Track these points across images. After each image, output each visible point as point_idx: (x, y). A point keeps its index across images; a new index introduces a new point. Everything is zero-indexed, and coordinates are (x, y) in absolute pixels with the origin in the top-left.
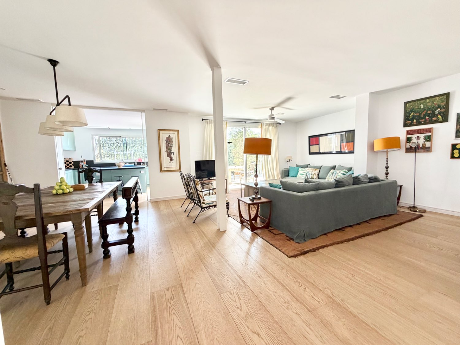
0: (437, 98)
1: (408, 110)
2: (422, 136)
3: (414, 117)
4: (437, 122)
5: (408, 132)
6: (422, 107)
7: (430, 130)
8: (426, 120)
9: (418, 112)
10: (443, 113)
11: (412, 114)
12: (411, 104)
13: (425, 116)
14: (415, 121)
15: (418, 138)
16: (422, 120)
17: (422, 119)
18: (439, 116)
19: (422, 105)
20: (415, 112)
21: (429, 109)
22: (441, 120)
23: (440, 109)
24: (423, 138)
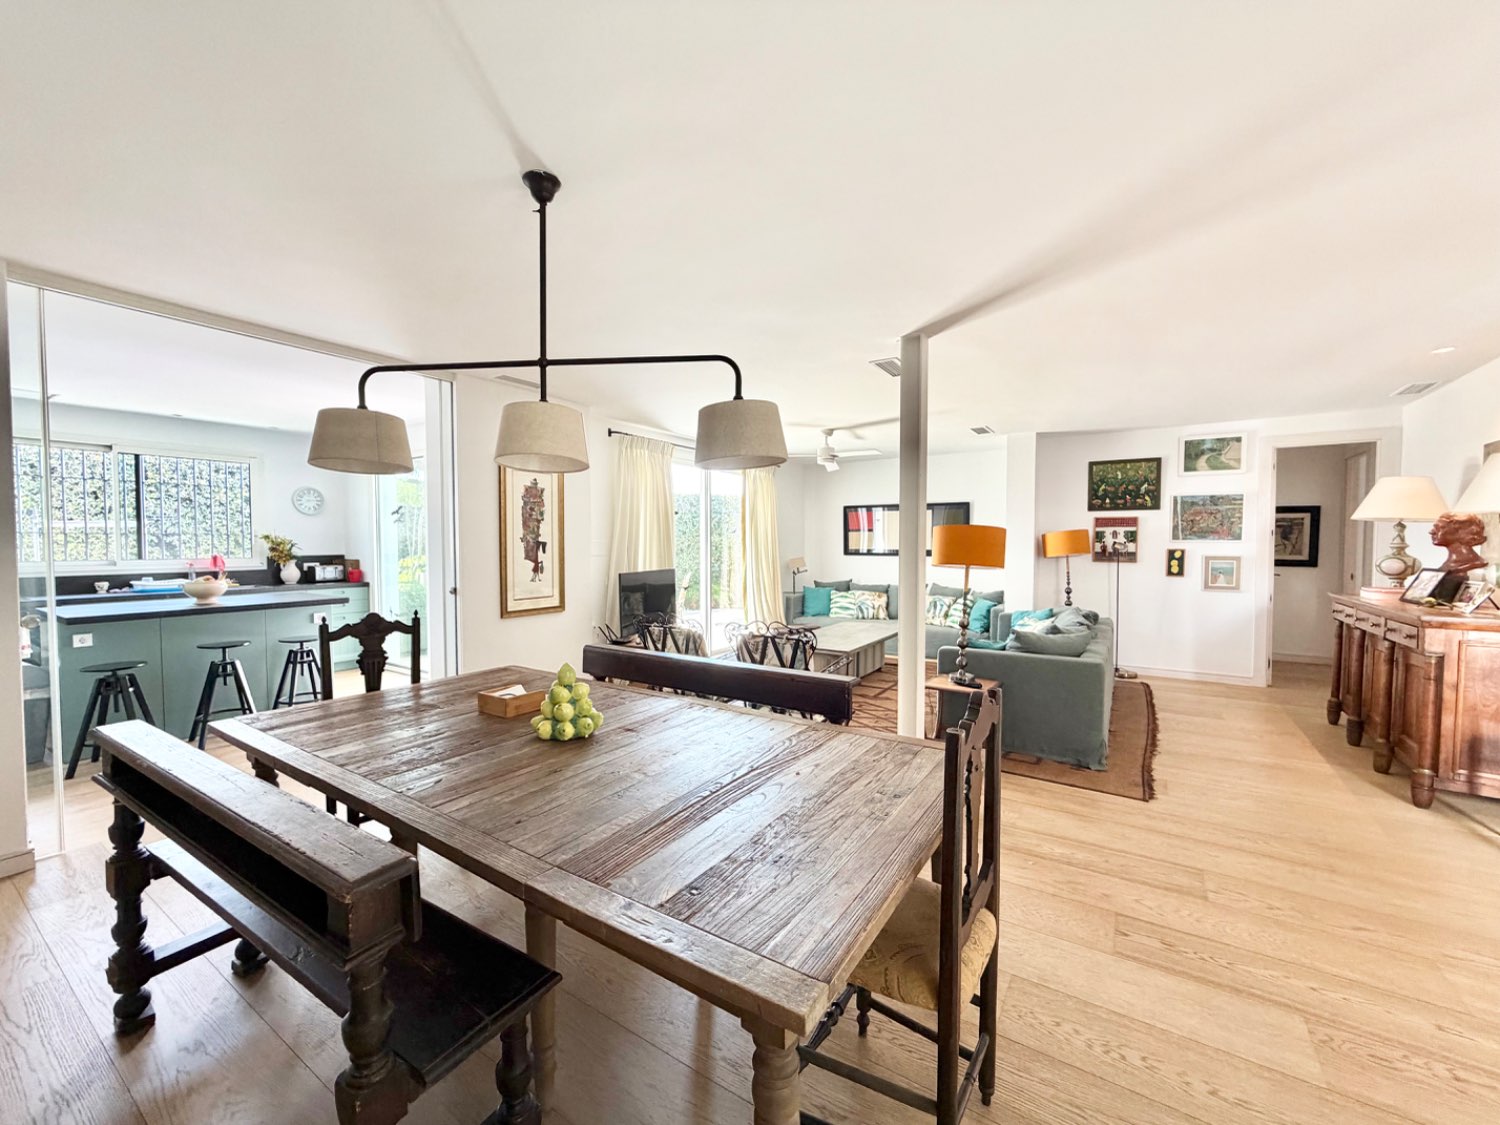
0: (1143, 464)
1: (1096, 479)
2: (1121, 530)
3: (1106, 494)
4: (1143, 507)
5: (1099, 522)
6: (1120, 477)
7: (1133, 522)
8: (1126, 502)
9: (1112, 485)
10: (1153, 492)
11: (1103, 487)
12: (1101, 467)
13: (1125, 493)
14: (1108, 501)
15: (1115, 534)
16: (1119, 501)
17: (1120, 498)
18: (1147, 498)
19: (1119, 473)
20: (1107, 485)
21: (1130, 482)
22: (1149, 504)
23: (1149, 485)
24: (1122, 534)
